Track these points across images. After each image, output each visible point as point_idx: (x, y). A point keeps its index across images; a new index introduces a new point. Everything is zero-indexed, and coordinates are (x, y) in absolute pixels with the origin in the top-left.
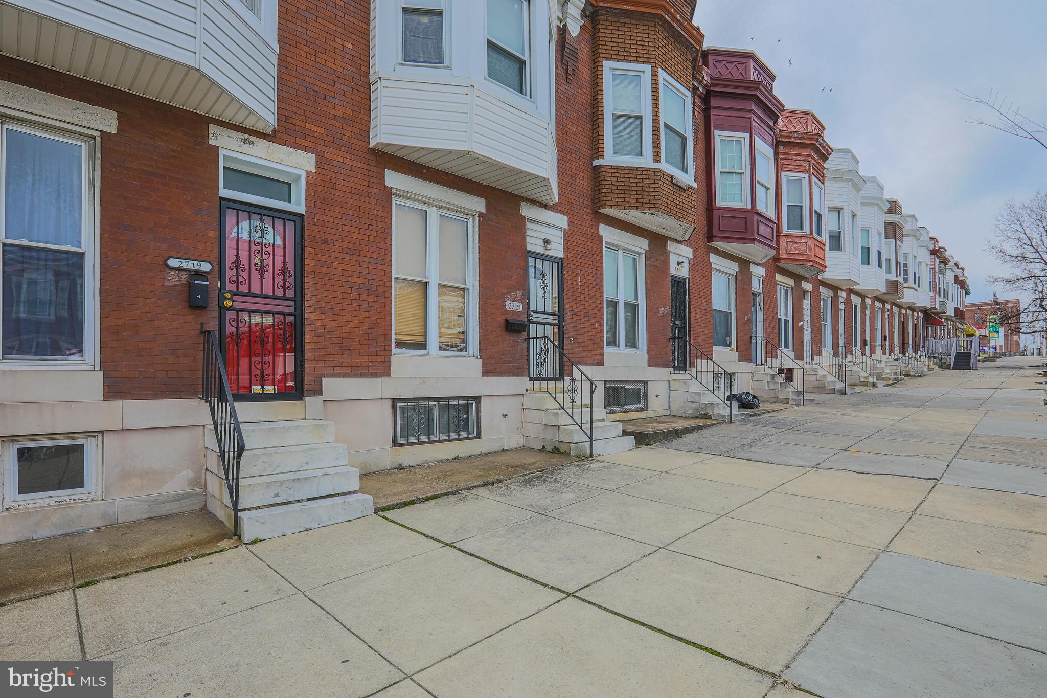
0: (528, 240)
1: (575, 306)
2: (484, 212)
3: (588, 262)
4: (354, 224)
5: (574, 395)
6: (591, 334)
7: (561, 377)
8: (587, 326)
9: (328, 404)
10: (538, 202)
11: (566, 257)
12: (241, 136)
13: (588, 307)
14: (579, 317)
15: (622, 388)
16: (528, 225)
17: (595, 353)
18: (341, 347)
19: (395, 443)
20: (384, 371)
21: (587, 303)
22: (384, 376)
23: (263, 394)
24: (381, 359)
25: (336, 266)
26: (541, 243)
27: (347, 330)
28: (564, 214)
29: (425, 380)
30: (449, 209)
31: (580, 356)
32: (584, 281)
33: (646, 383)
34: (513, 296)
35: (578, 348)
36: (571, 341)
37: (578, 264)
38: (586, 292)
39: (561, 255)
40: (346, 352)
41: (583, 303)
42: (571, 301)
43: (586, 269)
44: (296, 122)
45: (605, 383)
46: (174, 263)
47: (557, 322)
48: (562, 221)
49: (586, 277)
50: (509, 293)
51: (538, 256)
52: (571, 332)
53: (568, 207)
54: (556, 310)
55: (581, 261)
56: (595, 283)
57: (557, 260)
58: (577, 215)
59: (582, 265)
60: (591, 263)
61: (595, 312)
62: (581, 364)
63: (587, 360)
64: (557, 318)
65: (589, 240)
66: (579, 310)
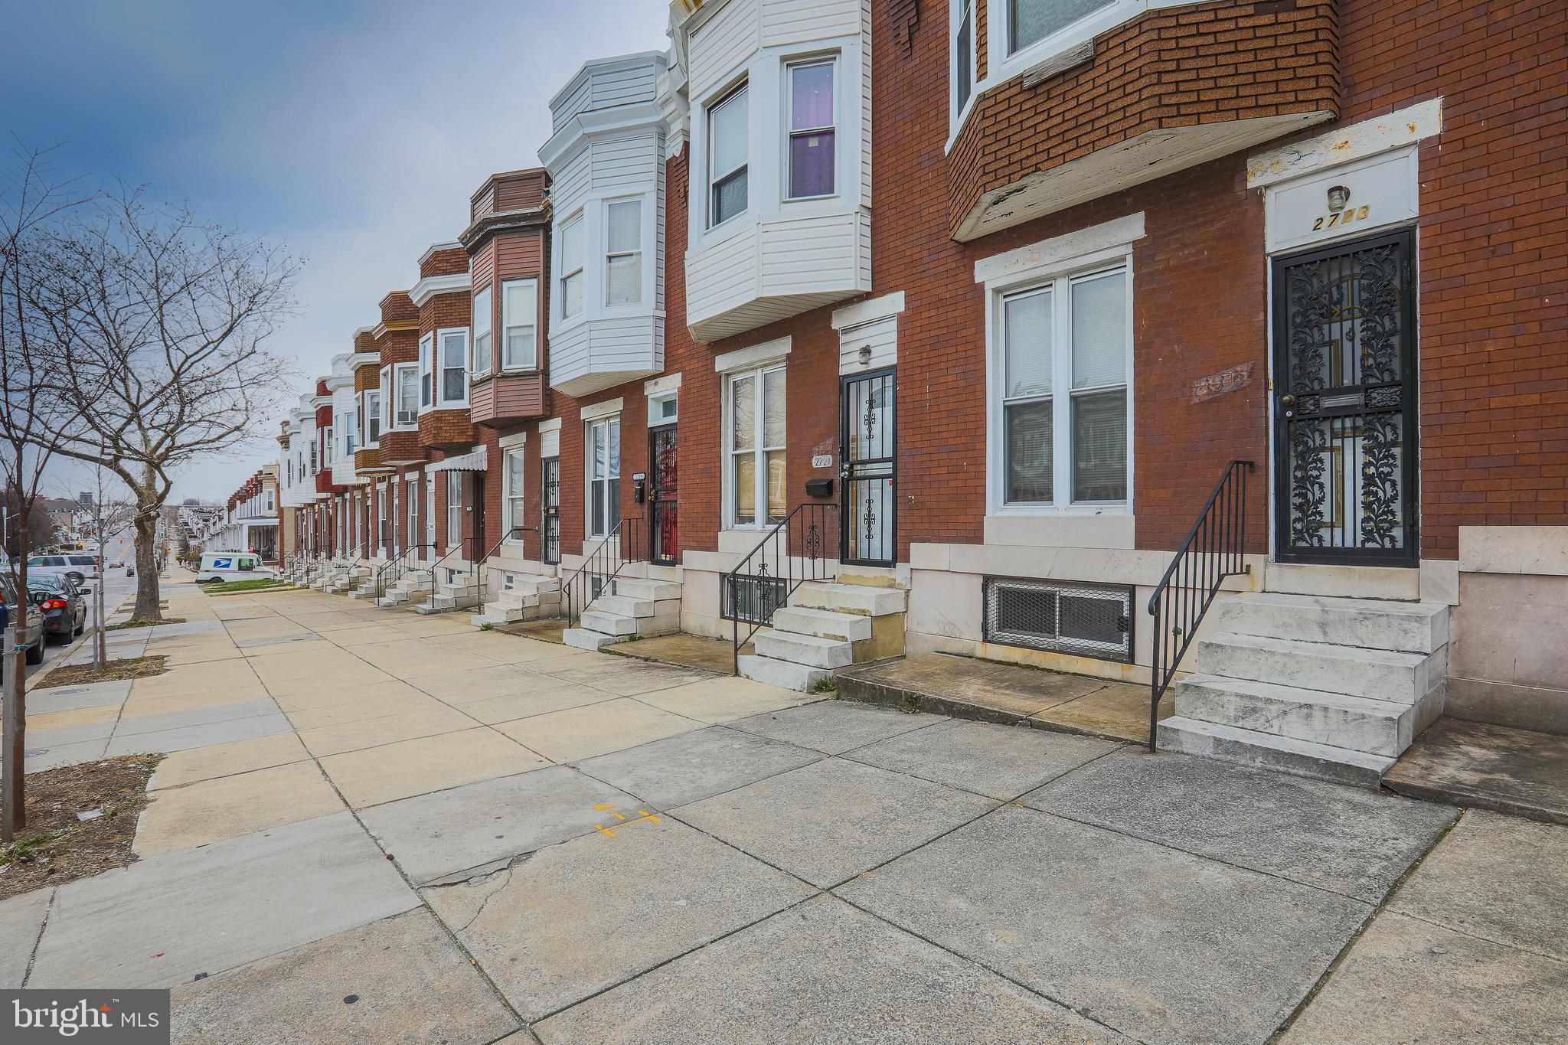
0: (843, 360)
1: (918, 438)
2: (789, 352)
3: (948, 350)
6: (953, 484)
7: (892, 562)
8: (944, 470)
9: (687, 572)
10: (855, 297)
11: (901, 361)
12: (653, 381)
13: (945, 435)
14: (926, 458)
16: (843, 339)
17: (962, 519)
18: (692, 525)
19: (724, 616)
20: (715, 546)
21: (943, 428)
22: (714, 551)
23: (666, 561)
24: (713, 535)
25: (690, 458)
26: (857, 357)
27: (695, 510)
28: (898, 290)
30: (770, 364)
31: (927, 526)
32: (937, 388)
33: (1131, 592)
34: (821, 448)
35: (925, 513)
36: (911, 500)
37: (924, 362)
38: (941, 409)
39: (894, 360)
40: (695, 530)
41: (936, 429)
42: (911, 432)
43: (942, 365)
44: (674, 353)
45: (988, 580)
46: (636, 477)
47: (890, 472)
48: (895, 302)
49: (942, 380)
50: (817, 444)
51: (859, 377)
52: (911, 486)
53: (906, 273)
54: (888, 453)
55: (932, 354)
56: (962, 383)
57: (890, 371)
58: (924, 275)
59: (933, 361)
60: (954, 349)
61: (964, 440)
62: (930, 541)
63: (942, 533)
64: (890, 465)
65: (949, 308)
66: (927, 444)
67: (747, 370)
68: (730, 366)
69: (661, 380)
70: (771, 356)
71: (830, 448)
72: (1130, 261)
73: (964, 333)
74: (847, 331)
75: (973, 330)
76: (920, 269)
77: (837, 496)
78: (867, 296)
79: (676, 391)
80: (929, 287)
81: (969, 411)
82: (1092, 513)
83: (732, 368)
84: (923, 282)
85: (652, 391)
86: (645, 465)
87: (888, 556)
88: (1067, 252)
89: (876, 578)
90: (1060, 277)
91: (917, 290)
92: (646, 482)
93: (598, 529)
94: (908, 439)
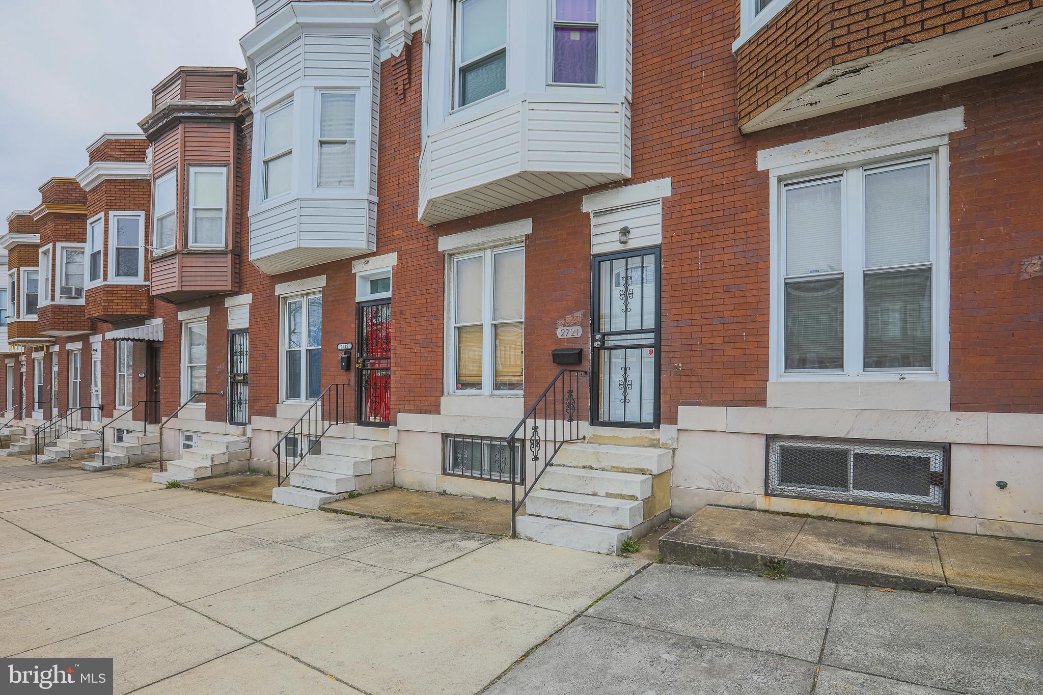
0: (594, 240)
1: (687, 310)
2: (530, 232)
3: (724, 231)
4: (418, 293)
5: (537, 449)
6: (730, 352)
7: (656, 424)
8: (718, 340)
9: (402, 433)
10: (610, 183)
11: (666, 241)
12: (364, 260)
13: (720, 308)
14: (697, 329)
15: (845, 454)
16: (594, 221)
17: (740, 384)
18: (409, 390)
19: (444, 472)
20: (435, 409)
21: (718, 302)
22: (435, 414)
23: (375, 422)
24: (433, 399)
25: (407, 329)
26: (617, 236)
27: (413, 377)
28: (663, 177)
29: (465, 418)
30: (503, 245)
31: (698, 391)
32: (710, 265)
33: (946, 449)
34: (568, 320)
35: (694, 379)
36: (677, 367)
37: (694, 242)
38: (716, 283)
39: (658, 240)
40: (412, 394)
41: (710, 303)
42: (678, 305)
43: (717, 245)
44: (388, 235)
45: (770, 439)
46: (340, 347)
47: (652, 341)
48: (662, 187)
49: (717, 258)
50: (563, 317)
51: (612, 257)
52: (677, 355)
53: (673, 161)
54: (650, 323)
55: (703, 235)
56: (743, 261)
57: (652, 251)
58: (695, 163)
59: (707, 241)
60: (732, 230)
61: (743, 312)
62: (700, 404)
63: (715, 397)
64: (652, 335)
65: (727, 193)
66: (697, 316)
67: (473, 251)
68: (456, 246)
69: (372, 260)
70: (506, 236)
71: (579, 320)
72: (944, 152)
73: (744, 216)
74: (599, 214)
75: (755, 213)
76: (690, 158)
77: (587, 364)
78: (626, 182)
79: (390, 269)
80: (702, 174)
81: (750, 286)
82: (897, 379)
83: (458, 248)
84: (694, 169)
85: (359, 269)
86: (353, 336)
87: (648, 417)
88: (870, 143)
89: (634, 438)
90: (853, 167)
91: (687, 177)
92: (353, 352)
93: (293, 393)
94: (674, 312)
